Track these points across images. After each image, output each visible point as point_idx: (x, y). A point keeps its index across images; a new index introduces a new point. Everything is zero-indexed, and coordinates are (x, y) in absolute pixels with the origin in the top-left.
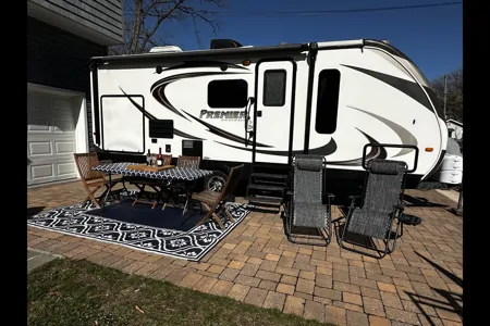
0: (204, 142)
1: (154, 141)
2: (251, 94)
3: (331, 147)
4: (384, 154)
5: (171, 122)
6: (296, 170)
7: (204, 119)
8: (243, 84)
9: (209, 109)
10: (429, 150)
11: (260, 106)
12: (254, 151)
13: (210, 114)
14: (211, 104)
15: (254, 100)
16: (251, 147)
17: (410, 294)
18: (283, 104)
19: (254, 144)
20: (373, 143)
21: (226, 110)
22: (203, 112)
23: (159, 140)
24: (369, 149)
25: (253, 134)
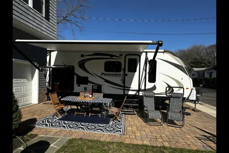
0: (102, 86)
1: (79, 86)
2: (123, 67)
3: (154, 88)
4: (173, 90)
5: (87, 78)
6: (144, 97)
7: (103, 76)
8: (120, 63)
9: (105, 73)
10: (187, 89)
11: (127, 72)
12: (124, 90)
13: (105, 74)
14: (106, 70)
15: (124, 70)
18: (136, 71)
19: (124, 87)
20: (169, 86)
21: (112, 73)
22: (102, 74)
23: (81, 85)
24: (168, 89)
25: (124, 83)
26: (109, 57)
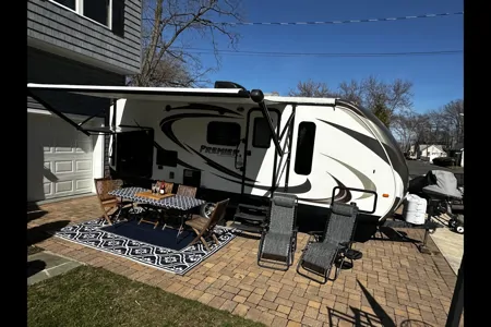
0: (202, 173)
1: (160, 168)
2: (243, 136)
3: (306, 187)
4: (349, 197)
5: (175, 153)
6: (273, 205)
7: (203, 153)
8: (237, 127)
9: (208, 145)
10: (386, 196)
11: (250, 147)
12: (243, 184)
13: (208, 149)
14: (209, 141)
15: (245, 141)
16: (241, 180)
17: (329, 309)
18: (268, 146)
19: (244, 178)
20: (341, 186)
21: (222, 147)
22: (203, 147)
23: (164, 167)
24: (337, 191)
25: (243, 169)
26: (217, 113)
